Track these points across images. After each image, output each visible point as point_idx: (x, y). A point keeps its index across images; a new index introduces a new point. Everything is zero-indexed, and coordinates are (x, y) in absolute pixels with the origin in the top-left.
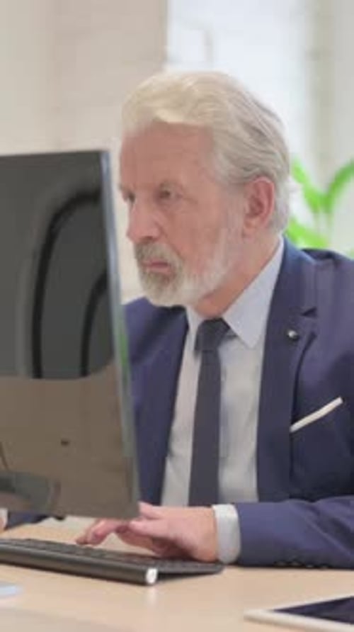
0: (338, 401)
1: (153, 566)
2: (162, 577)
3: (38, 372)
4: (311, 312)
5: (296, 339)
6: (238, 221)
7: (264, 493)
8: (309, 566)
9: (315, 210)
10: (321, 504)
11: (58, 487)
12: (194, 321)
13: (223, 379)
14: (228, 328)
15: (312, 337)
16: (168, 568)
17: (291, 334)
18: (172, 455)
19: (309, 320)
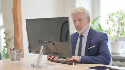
0: (95, 46)
1: (74, 63)
3: (61, 41)
5: (91, 38)
6: (87, 22)
9: (92, 24)
11: (63, 54)
15: (92, 38)
19: (92, 36)
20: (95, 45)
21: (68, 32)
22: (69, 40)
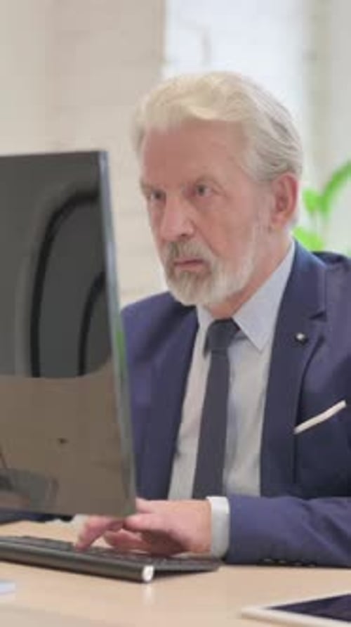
0: (342, 405)
1: (150, 564)
2: (158, 574)
3: (36, 371)
4: (321, 316)
5: (306, 341)
7: (267, 489)
8: (298, 564)
10: (315, 503)
11: (56, 484)
12: (205, 321)
13: (231, 379)
14: (238, 328)
15: (321, 340)
16: (165, 566)
17: (300, 337)
18: (179, 455)
19: (318, 323)
20: (339, 401)
21: (100, 284)
22: (107, 352)
